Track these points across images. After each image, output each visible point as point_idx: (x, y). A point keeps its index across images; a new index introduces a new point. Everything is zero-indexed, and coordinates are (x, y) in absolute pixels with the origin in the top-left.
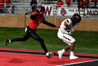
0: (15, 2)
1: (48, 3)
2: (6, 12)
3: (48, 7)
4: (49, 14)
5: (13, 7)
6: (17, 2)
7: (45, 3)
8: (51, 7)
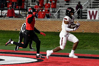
0: (61, 7)
1: (93, 7)
2: (52, 17)
3: (93, 11)
4: (95, 18)
5: (59, 12)
6: (62, 7)
7: (90, 7)
8: (97, 12)
